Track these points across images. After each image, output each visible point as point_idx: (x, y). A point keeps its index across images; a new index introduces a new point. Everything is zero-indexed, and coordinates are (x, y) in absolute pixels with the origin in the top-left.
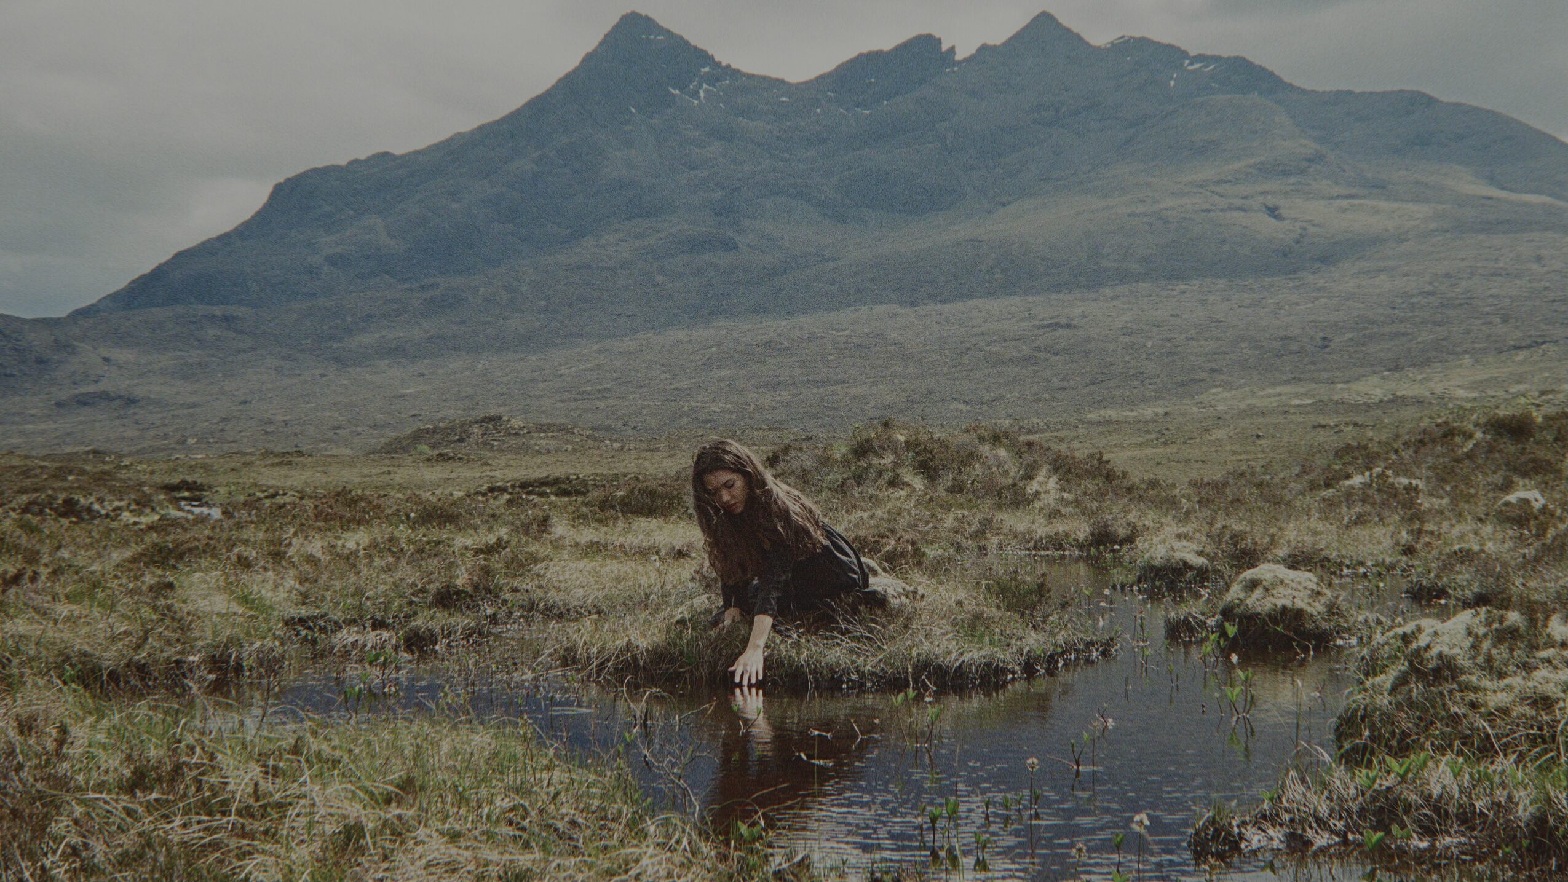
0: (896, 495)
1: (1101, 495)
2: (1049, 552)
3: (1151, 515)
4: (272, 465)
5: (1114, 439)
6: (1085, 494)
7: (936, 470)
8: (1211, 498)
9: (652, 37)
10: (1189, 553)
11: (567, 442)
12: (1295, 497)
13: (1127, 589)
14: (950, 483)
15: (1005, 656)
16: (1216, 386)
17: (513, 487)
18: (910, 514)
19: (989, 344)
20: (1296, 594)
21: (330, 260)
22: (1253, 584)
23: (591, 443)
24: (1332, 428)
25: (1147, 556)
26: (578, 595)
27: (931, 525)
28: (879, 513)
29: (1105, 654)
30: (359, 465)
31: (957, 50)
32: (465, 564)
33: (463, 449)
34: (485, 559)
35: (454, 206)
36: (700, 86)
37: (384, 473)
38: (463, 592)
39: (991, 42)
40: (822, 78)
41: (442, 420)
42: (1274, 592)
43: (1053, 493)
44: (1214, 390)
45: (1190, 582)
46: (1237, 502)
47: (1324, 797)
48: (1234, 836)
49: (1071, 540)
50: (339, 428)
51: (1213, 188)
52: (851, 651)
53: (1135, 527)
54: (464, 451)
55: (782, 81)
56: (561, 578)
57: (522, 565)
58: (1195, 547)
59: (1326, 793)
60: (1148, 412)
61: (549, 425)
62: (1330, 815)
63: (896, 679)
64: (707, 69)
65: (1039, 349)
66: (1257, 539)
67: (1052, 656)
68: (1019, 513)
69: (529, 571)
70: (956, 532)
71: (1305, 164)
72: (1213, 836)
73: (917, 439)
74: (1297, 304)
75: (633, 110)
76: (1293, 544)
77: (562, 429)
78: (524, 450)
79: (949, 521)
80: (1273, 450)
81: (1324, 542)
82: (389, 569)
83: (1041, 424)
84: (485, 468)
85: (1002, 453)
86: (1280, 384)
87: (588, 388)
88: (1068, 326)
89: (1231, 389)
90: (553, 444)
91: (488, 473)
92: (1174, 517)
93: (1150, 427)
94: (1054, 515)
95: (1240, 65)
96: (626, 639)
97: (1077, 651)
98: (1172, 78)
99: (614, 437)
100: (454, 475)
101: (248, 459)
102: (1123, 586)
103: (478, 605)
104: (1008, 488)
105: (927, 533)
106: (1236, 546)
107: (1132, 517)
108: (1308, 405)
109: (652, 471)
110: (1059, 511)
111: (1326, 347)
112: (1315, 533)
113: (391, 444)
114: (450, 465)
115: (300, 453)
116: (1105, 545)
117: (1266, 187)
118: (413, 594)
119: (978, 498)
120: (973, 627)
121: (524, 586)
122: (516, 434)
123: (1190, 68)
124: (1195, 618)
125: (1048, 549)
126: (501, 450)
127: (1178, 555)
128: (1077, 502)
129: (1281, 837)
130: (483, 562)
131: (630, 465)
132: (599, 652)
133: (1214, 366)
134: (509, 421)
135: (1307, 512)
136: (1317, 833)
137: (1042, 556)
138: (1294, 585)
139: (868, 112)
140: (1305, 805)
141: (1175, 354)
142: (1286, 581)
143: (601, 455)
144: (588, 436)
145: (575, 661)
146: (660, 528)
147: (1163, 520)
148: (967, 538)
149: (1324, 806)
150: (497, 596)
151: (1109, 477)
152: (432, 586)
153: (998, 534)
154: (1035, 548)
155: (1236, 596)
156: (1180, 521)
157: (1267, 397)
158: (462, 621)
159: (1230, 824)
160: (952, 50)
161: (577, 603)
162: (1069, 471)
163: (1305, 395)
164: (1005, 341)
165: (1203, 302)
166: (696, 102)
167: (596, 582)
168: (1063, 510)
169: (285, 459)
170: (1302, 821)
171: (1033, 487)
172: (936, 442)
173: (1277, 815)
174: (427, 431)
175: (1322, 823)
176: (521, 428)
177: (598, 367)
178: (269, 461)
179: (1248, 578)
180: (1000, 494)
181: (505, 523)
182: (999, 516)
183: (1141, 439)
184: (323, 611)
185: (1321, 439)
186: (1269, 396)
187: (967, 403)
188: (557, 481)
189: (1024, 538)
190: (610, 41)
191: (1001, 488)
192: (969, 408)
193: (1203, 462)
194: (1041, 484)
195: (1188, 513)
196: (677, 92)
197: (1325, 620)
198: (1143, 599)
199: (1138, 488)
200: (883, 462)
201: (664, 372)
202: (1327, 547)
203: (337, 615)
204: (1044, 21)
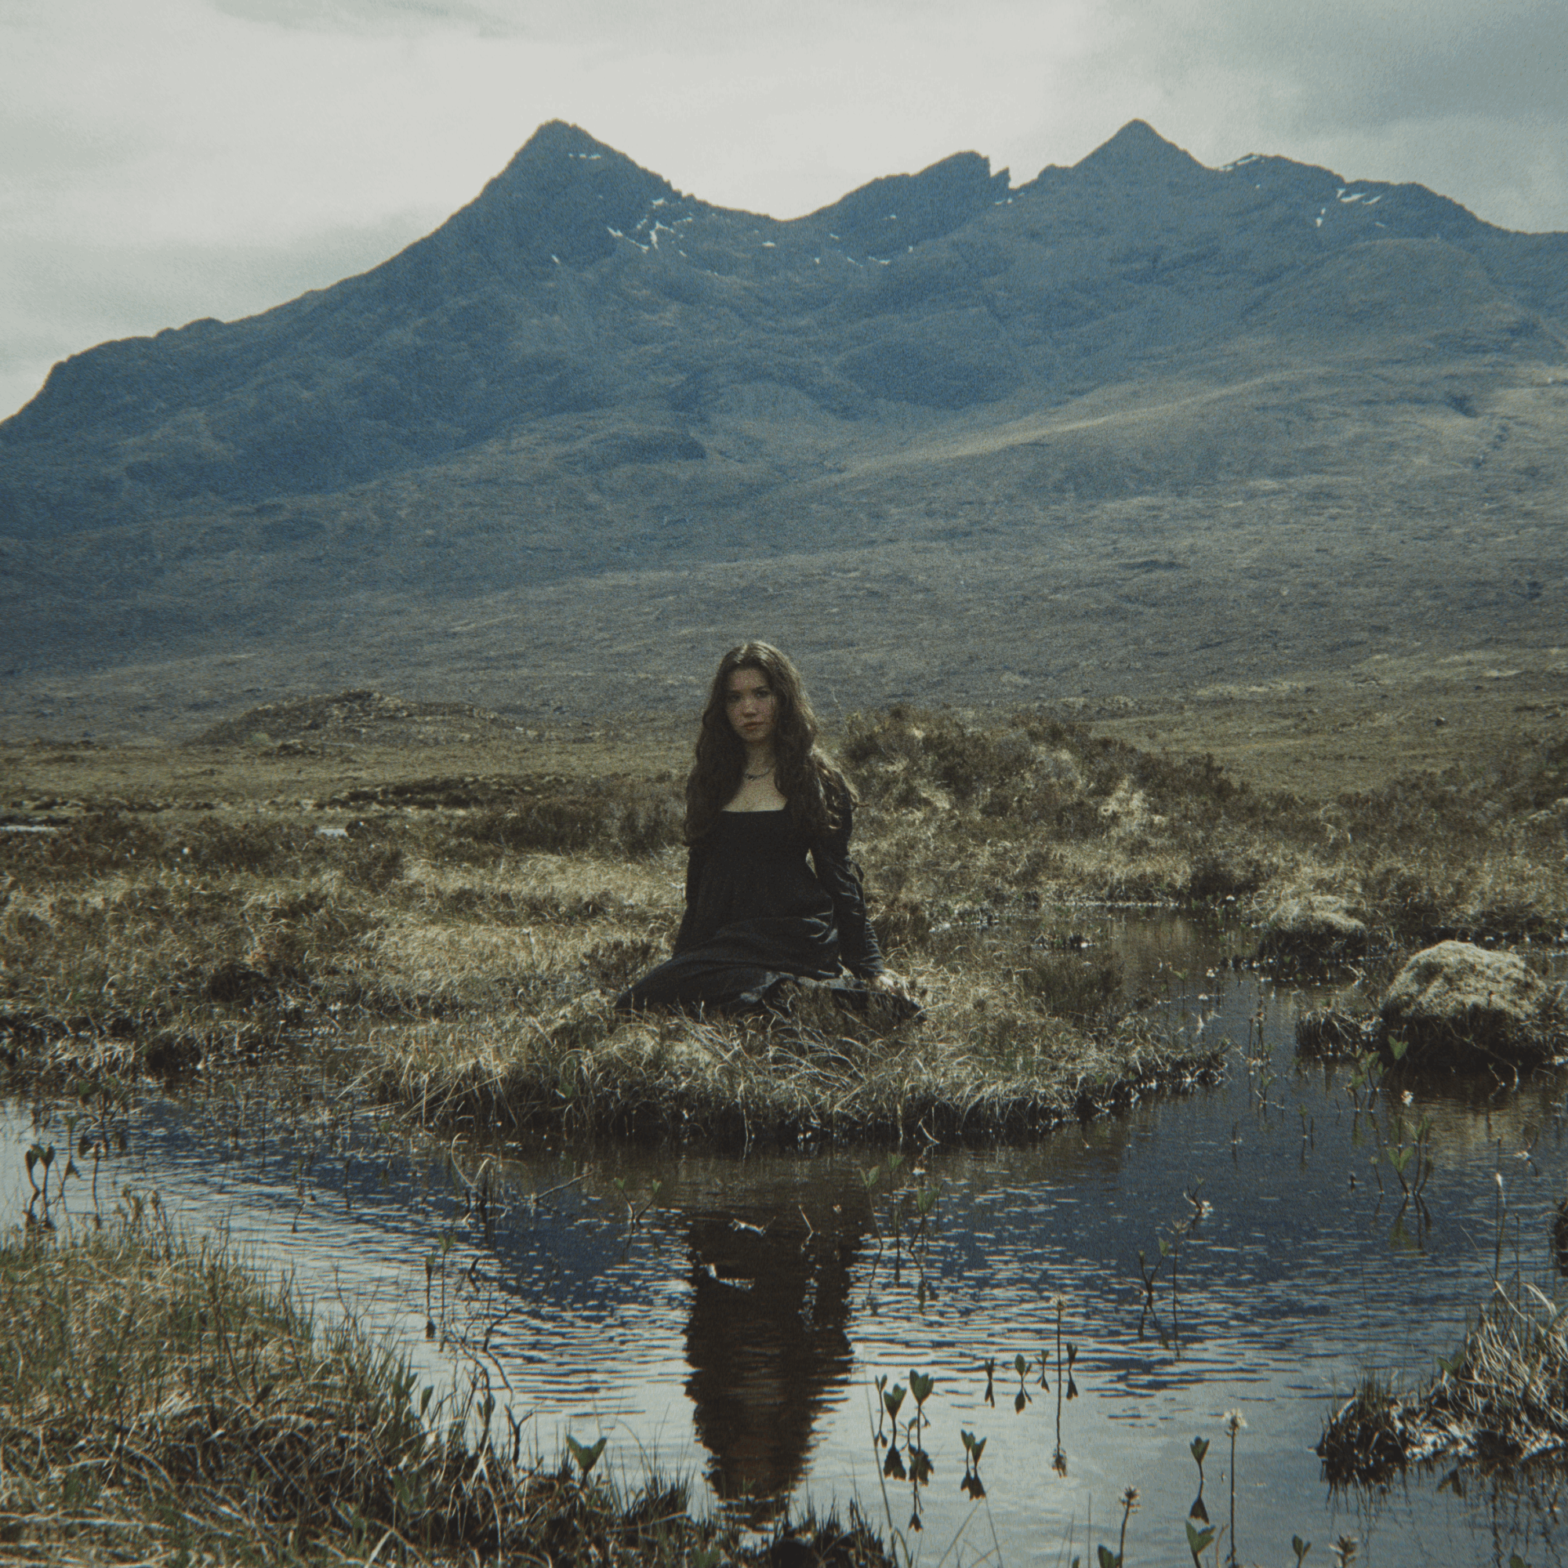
0: (910, 817)
1: (1208, 820)
2: (1131, 904)
3: (1281, 848)
4: (48, 762)
5: (1233, 726)
6: (1185, 817)
7: (967, 780)
8: (1369, 822)
9: (583, 156)
10: (1333, 912)
11: (463, 728)
12: (1491, 823)
13: (1243, 967)
14: (987, 801)
15: (1046, 1088)
16: (1378, 651)
17: (385, 792)
18: (927, 847)
19: (1056, 590)
20: (1492, 986)
21: (131, 472)
22: (1429, 972)
23: (495, 731)
24: (1543, 711)
25: (1272, 916)
26: (423, 979)
27: (958, 863)
28: (884, 845)
29: (1206, 1080)
30: (171, 761)
31: (1012, 174)
32: (257, 931)
33: (316, 739)
34: (288, 926)
35: (306, 394)
36: (652, 227)
37: (203, 773)
38: (254, 974)
39: (1060, 163)
40: (821, 214)
41: (288, 697)
42: (1462, 984)
43: (1137, 814)
44: (1378, 657)
45: (1337, 956)
46: (1407, 831)
47: (1540, 1367)
48: (1393, 1439)
49: (1163, 886)
50: (145, 708)
51: (1380, 371)
52: (814, 1080)
53: (1258, 866)
54: (318, 742)
55: (767, 218)
56: (401, 953)
57: (343, 934)
58: (1344, 903)
59: (1543, 1359)
60: (1284, 686)
61: (439, 705)
62: (1550, 1399)
63: (878, 1127)
64: (660, 202)
65: (1128, 598)
66: (1436, 889)
67: (1120, 1086)
68: (1087, 846)
69: (355, 942)
70: (995, 874)
71: (1507, 337)
72: (1360, 1439)
73: (941, 735)
74: (1494, 535)
75: (556, 260)
76: (1490, 896)
77: (457, 710)
78: (405, 741)
79: (984, 857)
80: (1459, 743)
81: (1534, 893)
82: (148, 939)
83: (1131, 704)
84: (346, 766)
85: (1065, 755)
86: (1468, 648)
87: (492, 653)
88: (1171, 565)
89: (1401, 655)
90: (443, 732)
91: (350, 773)
92: (1315, 852)
93: (1286, 708)
94: (1137, 848)
95: (1415, 195)
96: (472, 1061)
97: (1161, 1077)
98: (1319, 215)
99: (529, 721)
100: (303, 776)
101: (15, 753)
102: (1237, 961)
103: (276, 994)
104: (1071, 808)
105: (952, 874)
106: (1405, 900)
107: (1253, 852)
108: (1507, 679)
109: (581, 771)
110: (1146, 843)
111: (1538, 595)
112: (1522, 879)
113: (217, 731)
114: (297, 762)
115: (88, 745)
116: (1214, 893)
117: (1452, 369)
118: (179, 978)
119: (1026, 822)
120: (998, 1044)
121: (347, 966)
122: (392, 718)
123: (1346, 200)
124: (1342, 1021)
125: (1128, 899)
126: (371, 741)
127: (1319, 915)
128: (1174, 830)
129: (1470, 1437)
130: (284, 930)
131: (550, 762)
132: (432, 1080)
133: (1376, 621)
134: (381, 699)
135: (1508, 845)
136: (1529, 1432)
137: (1121, 910)
138: (1489, 972)
139: (886, 262)
140: (1510, 1383)
141: (1323, 605)
142: (1479, 968)
143: (509, 749)
144: (493, 721)
145: (396, 1095)
146: (562, 869)
147: (1299, 857)
148: (1010, 883)
149: (1540, 1383)
150: (305, 981)
151: (1223, 791)
152: (207, 966)
153: (1056, 877)
154: (1110, 897)
155: (1404, 990)
156: (1324, 858)
157: (1454, 666)
158: (237, 1028)
159: (1387, 1415)
160: (1004, 175)
161: (420, 992)
162: (1162, 784)
163: (1506, 664)
164: (1078, 586)
165: (1363, 532)
166: (645, 248)
167: (452, 959)
168: (1154, 842)
169: (66, 755)
170: (1506, 1411)
171: (1111, 806)
172: (968, 739)
173: (1465, 1399)
174: (266, 713)
175: (1538, 1416)
176: (398, 709)
177: (508, 624)
178: (44, 756)
179: (1422, 962)
180: (1060, 819)
181: (337, 863)
182: (1058, 850)
183: (1273, 726)
184: (37, 1007)
185: (1528, 727)
186: (1453, 665)
187: (1024, 673)
188: (447, 785)
189: (1096, 882)
190: (526, 162)
191: (1063, 809)
192: (1027, 681)
193: (1362, 758)
194: (1120, 801)
195: (1336, 847)
196: (619, 234)
197: (1538, 1027)
198: (1266, 983)
199: (1264, 809)
200: (891, 768)
201: (600, 630)
202: (1539, 901)
203: (59, 1013)
204: (1137, 133)
